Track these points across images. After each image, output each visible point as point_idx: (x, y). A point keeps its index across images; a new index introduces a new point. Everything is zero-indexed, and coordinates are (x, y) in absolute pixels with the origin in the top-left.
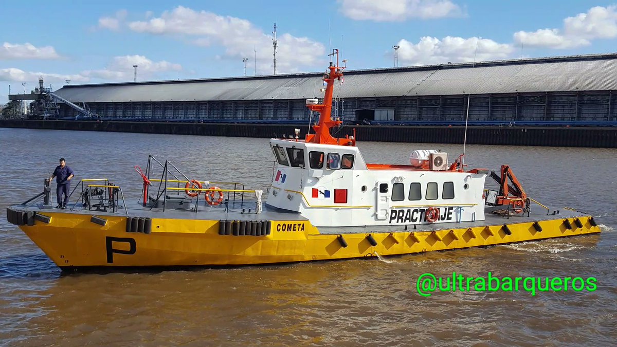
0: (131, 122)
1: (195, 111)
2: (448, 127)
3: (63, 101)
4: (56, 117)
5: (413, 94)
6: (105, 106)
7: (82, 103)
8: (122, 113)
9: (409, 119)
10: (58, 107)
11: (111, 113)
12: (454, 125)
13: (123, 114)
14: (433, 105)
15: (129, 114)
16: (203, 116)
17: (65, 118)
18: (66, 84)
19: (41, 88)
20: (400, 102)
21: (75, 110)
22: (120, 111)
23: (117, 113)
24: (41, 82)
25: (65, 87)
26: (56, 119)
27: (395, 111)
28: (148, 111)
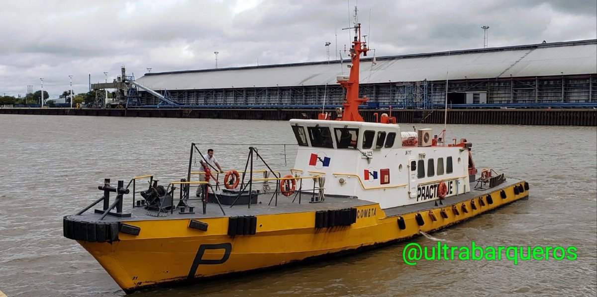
0: (213, 109)
1: (278, 97)
2: (547, 110)
3: (144, 89)
4: (138, 105)
5: (507, 75)
6: (186, 94)
7: (163, 91)
8: (203, 100)
9: (503, 102)
10: (140, 95)
11: (192, 101)
12: (552, 108)
13: (205, 101)
14: (529, 87)
15: (211, 101)
16: (286, 102)
17: (146, 106)
18: (148, 72)
19: (124, 76)
20: (492, 85)
21: (156, 97)
22: (201, 98)
23: (199, 100)
24: (123, 70)
25: (147, 75)
26: (137, 108)
27: (487, 94)
28: (230, 98)
